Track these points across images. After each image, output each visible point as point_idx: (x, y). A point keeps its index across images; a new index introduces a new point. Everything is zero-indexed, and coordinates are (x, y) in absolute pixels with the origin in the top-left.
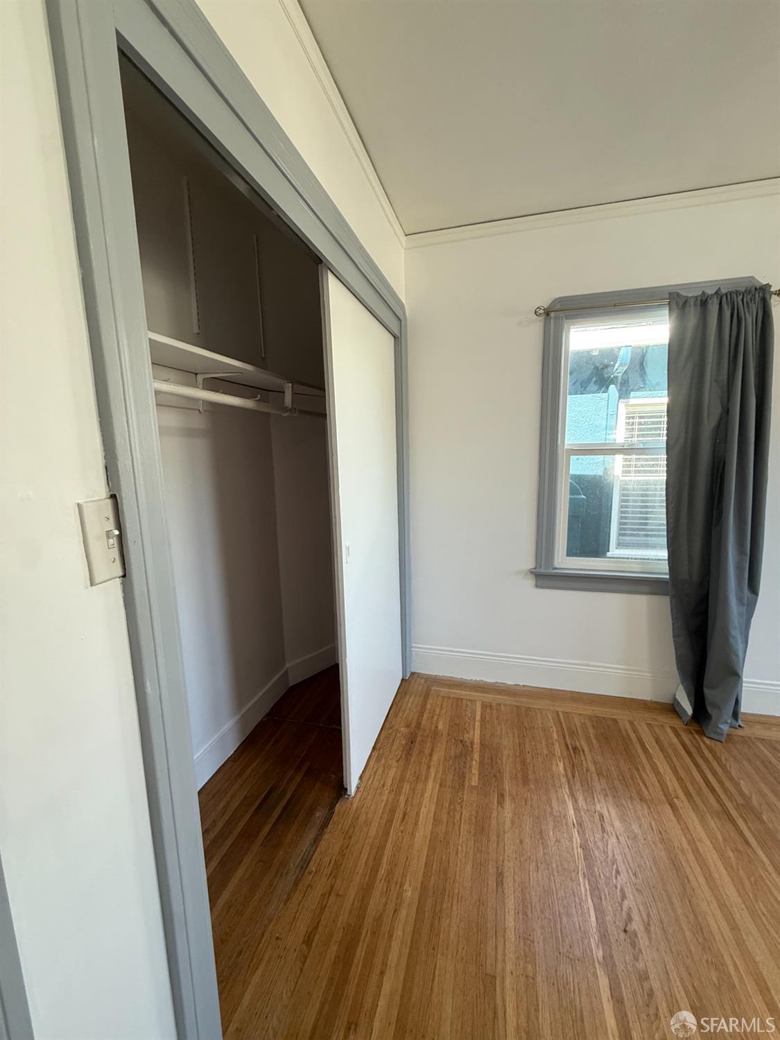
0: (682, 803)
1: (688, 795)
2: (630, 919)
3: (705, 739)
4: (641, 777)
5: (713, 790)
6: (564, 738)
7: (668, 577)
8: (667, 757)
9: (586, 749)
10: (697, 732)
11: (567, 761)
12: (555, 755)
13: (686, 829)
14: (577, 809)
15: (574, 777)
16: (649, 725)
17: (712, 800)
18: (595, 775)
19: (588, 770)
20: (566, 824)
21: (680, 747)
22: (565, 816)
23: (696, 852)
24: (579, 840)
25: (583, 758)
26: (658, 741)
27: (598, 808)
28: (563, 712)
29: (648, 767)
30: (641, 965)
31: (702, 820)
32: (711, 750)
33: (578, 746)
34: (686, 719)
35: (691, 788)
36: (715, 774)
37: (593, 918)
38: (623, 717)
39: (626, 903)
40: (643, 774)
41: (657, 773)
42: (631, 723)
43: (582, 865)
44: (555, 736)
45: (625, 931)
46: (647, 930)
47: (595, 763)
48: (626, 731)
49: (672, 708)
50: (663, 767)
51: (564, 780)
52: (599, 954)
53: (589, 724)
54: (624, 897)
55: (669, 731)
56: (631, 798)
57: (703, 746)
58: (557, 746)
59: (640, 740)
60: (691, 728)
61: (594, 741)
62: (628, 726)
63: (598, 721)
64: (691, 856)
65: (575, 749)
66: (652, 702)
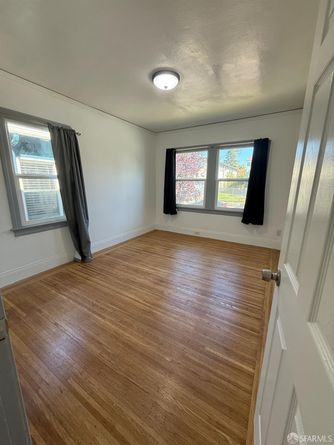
0: (90, 278)
1: (90, 276)
2: (93, 303)
3: (87, 263)
4: (78, 279)
5: (94, 272)
6: (49, 285)
7: (66, 220)
8: (80, 271)
9: (57, 283)
10: (84, 263)
11: (54, 289)
12: (49, 290)
13: (93, 281)
14: (66, 296)
15: (59, 291)
16: (72, 268)
17: (95, 273)
18: (65, 286)
19: (63, 287)
20: (66, 300)
21: (82, 268)
22: (64, 299)
23: (98, 283)
24: (72, 301)
25: (59, 285)
26: (76, 270)
27: (71, 292)
28: (43, 279)
29: (77, 276)
30: (100, 307)
31: (95, 278)
32: (89, 265)
33: (55, 284)
34: (80, 261)
35: (90, 274)
36: (93, 268)
37: (86, 309)
38: (63, 270)
39: (90, 302)
40: (78, 278)
41: (81, 276)
42: (67, 270)
43: (76, 304)
44: (46, 286)
45: (93, 305)
46: (97, 301)
47: (63, 284)
48: (67, 272)
49: (75, 261)
50: (81, 274)
51: (57, 293)
52: (91, 312)
53: (54, 277)
54: (89, 301)
55: (77, 266)
56: (78, 284)
57: (87, 265)
58: (48, 288)
59: (72, 272)
60: (82, 263)
61: (59, 280)
62: (66, 271)
63: (57, 275)
64: (97, 285)
65: (54, 285)
66: (69, 263)
